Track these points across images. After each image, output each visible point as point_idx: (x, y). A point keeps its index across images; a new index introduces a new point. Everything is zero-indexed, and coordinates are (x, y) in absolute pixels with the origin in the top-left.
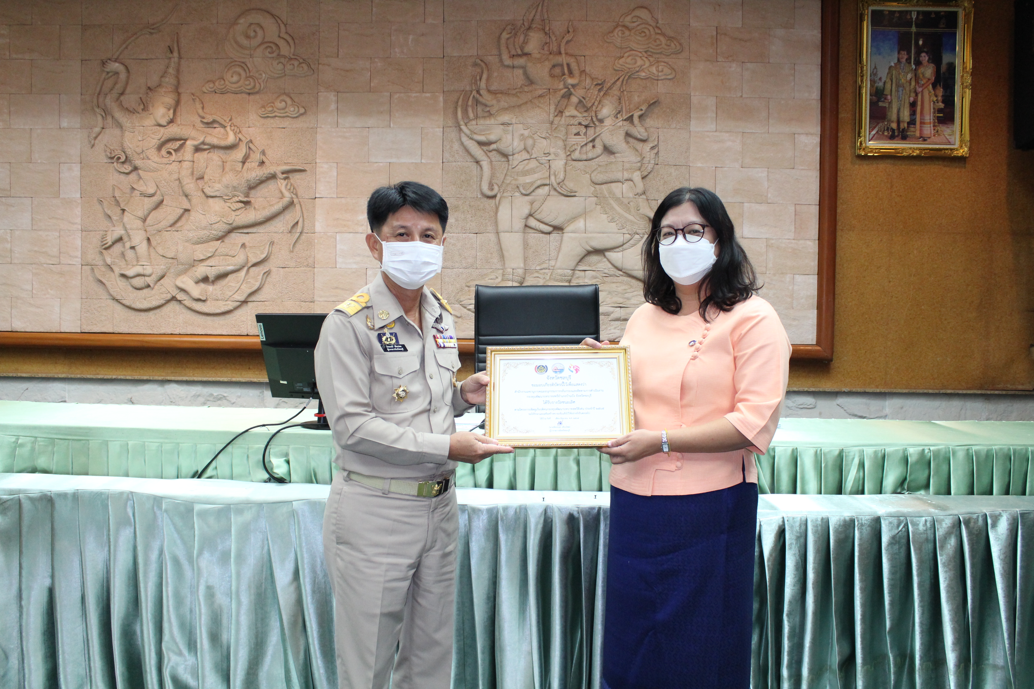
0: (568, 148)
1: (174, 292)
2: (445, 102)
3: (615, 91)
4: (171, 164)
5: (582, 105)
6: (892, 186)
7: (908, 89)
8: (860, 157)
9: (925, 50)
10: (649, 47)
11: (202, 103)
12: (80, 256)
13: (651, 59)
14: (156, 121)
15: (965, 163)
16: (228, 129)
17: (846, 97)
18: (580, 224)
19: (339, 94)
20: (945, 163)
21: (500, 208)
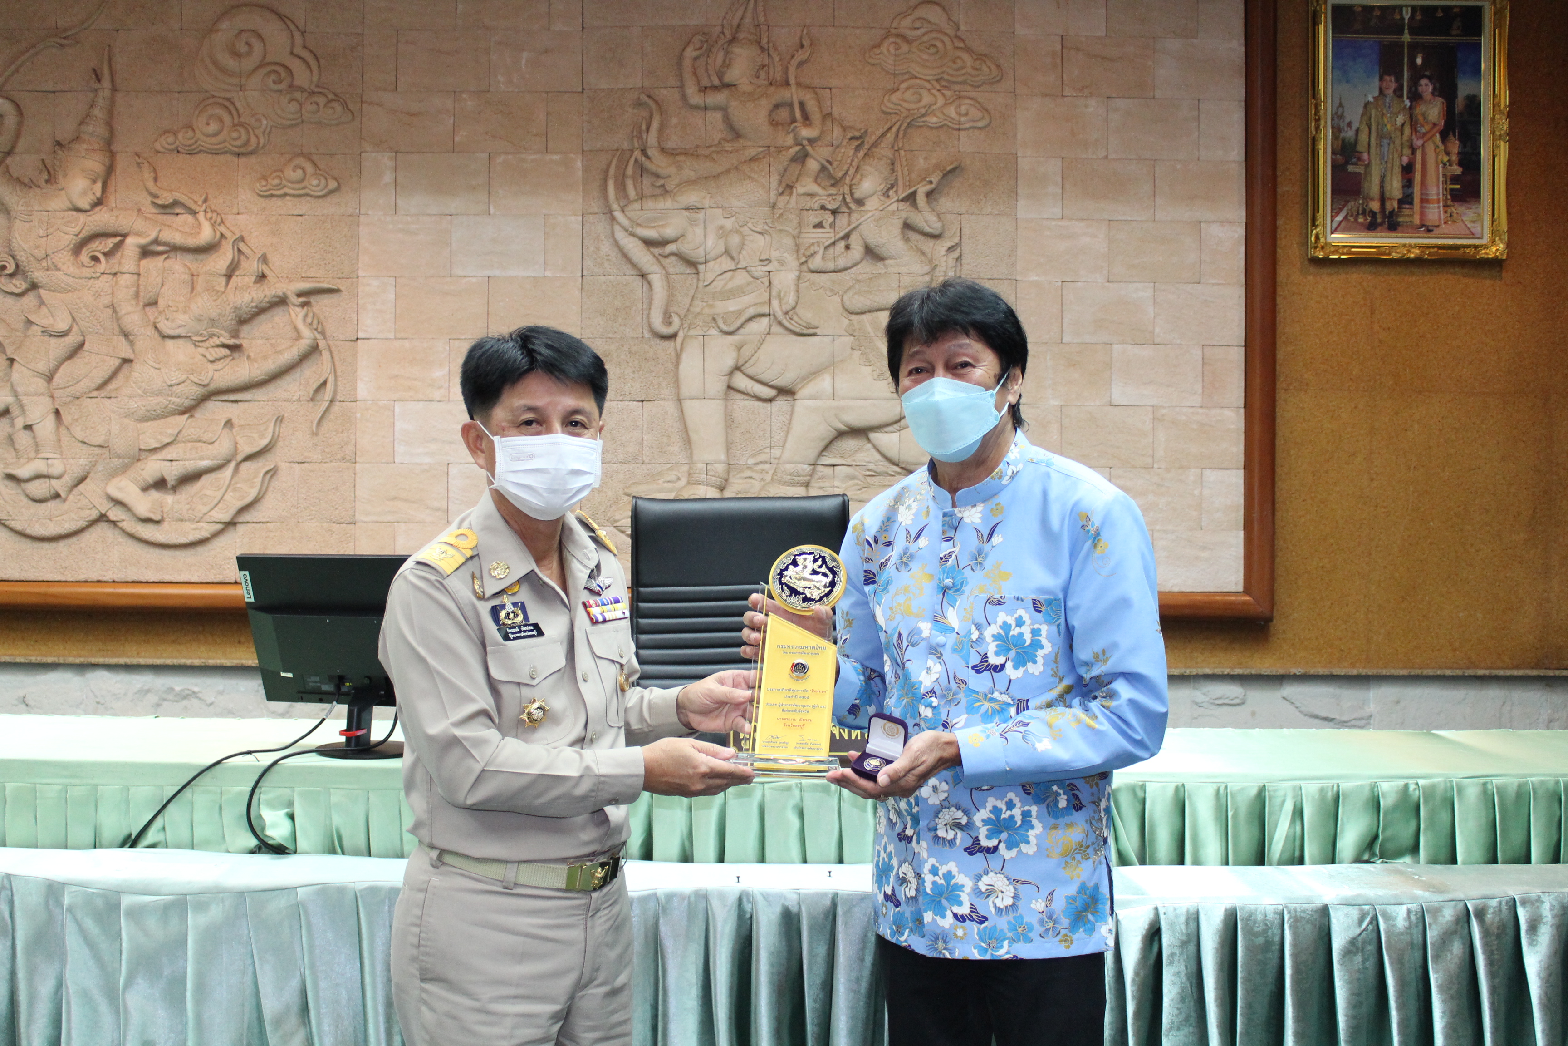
0: (802, 251)
1: (104, 507)
2: (586, 169)
3: (884, 150)
4: (98, 278)
5: (826, 175)
6: (1373, 313)
7: (1398, 142)
8: (1315, 261)
9: (1427, 73)
10: (943, 72)
11: (155, 170)
13: (948, 93)
14: (71, 202)
15: (1501, 271)
16: (201, 216)
17: (1289, 156)
18: (825, 383)
19: (399, 155)
20: (1466, 271)
21: (684, 356)
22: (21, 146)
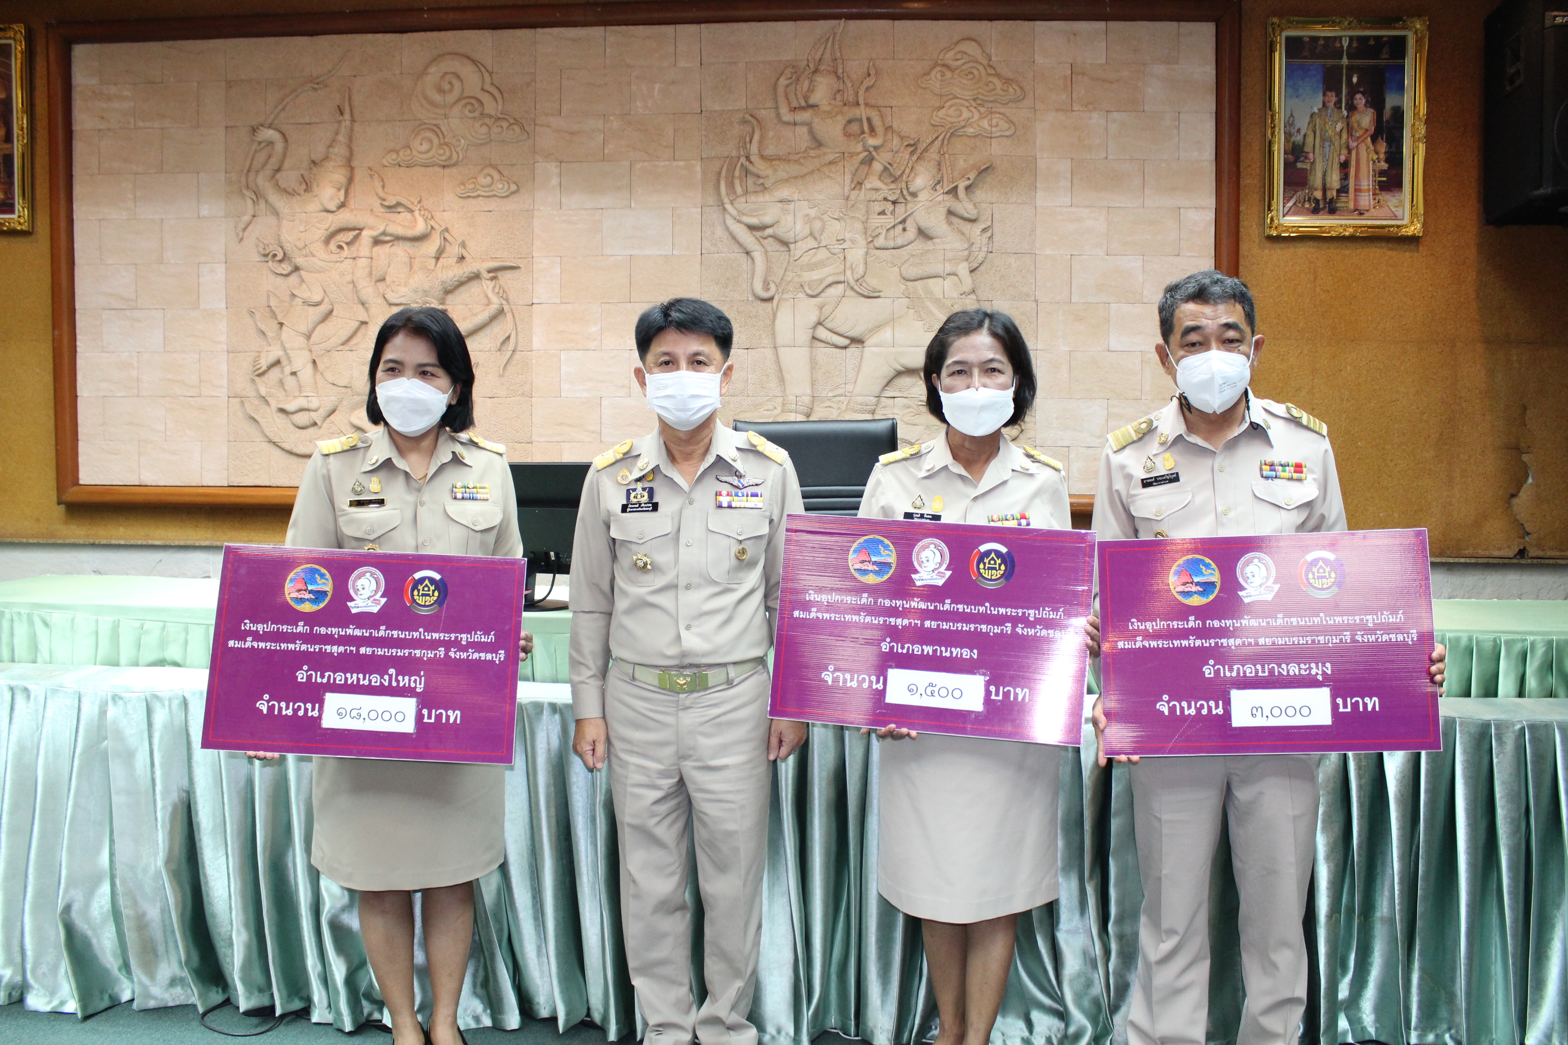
0: (869, 233)
2: (704, 173)
3: (933, 154)
4: (342, 261)
5: (889, 174)
6: (1315, 278)
7: (1337, 144)
8: (1270, 238)
9: (1361, 89)
10: (978, 94)
11: (383, 180)
12: (226, 385)
13: (982, 109)
14: (322, 205)
15: (1418, 246)
16: (417, 213)
17: (1251, 156)
18: (886, 334)
19: (563, 165)
20: (1390, 245)
21: (779, 314)
22: (286, 165)
